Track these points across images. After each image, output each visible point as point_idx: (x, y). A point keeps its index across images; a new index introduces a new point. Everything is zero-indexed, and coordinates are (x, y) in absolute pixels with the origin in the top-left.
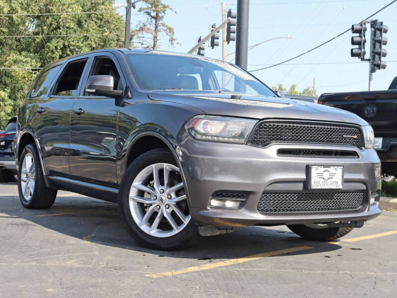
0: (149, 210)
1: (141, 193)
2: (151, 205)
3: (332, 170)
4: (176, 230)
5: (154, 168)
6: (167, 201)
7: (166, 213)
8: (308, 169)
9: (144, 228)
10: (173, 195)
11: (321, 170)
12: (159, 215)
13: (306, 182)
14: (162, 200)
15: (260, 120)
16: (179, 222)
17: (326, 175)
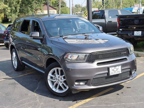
0: (55, 83)
1: (52, 78)
2: (55, 82)
3: (117, 67)
4: (65, 90)
5: (55, 69)
6: (61, 81)
7: (61, 84)
8: (108, 69)
9: (54, 89)
10: (63, 78)
11: (113, 68)
12: (58, 85)
13: (108, 73)
14: (59, 80)
15: (90, 53)
16: (65, 88)
17: (115, 70)
